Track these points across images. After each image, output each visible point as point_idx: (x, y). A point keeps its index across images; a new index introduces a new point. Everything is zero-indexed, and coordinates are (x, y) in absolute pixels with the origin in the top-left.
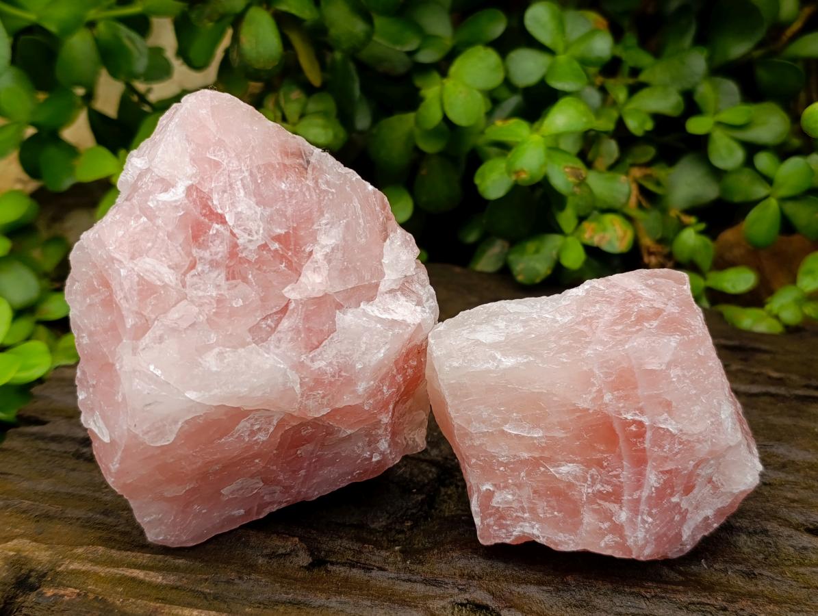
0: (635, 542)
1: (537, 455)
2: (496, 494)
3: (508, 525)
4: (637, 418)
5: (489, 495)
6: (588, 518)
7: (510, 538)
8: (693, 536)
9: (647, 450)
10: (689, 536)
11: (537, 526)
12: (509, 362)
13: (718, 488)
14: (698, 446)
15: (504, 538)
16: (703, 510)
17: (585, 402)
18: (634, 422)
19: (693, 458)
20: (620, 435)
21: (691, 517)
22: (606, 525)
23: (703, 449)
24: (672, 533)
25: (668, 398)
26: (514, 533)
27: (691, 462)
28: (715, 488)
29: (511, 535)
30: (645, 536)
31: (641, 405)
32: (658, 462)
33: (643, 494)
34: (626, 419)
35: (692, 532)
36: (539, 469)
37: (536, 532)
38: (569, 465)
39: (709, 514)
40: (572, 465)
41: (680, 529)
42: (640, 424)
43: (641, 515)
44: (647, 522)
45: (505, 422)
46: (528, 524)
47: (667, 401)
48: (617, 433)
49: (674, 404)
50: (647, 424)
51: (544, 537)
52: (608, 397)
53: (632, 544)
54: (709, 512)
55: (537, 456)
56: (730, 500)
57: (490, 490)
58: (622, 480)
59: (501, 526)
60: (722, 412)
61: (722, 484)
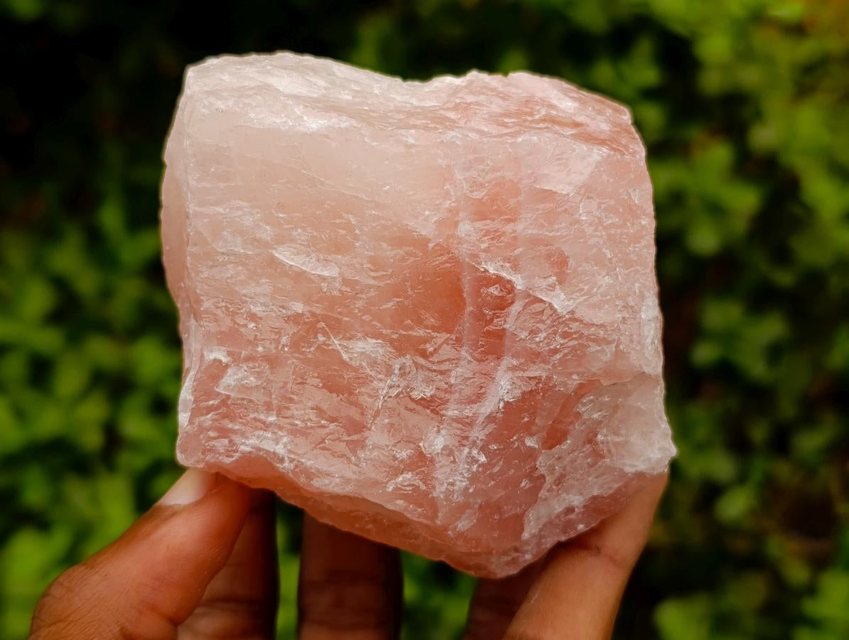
0: (449, 493)
1: (318, 309)
2: (230, 371)
3: (235, 432)
4: (504, 274)
5: (218, 370)
6: (377, 437)
7: (233, 457)
8: (540, 537)
9: (508, 334)
10: (533, 536)
11: (285, 440)
12: (314, 123)
13: (602, 457)
14: (594, 348)
15: (220, 454)
16: (567, 494)
17: (426, 226)
18: (498, 280)
19: (580, 370)
20: (468, 300)
21: (546, 499)
22: (404, 454)
23: (601, 357)
24: (510, 511)
25: (566, 250)
26: (242, 448)
27: (575, 377)
28: (598, 455)
29: (236, 451)
30: (467, 488)
31: (517, 252)
32: (522, 360)
33: (482, 410)
34: (486, 271)
35: (541, 530)
36: (316, 337)
37: (280, 449)
38: (369, 340)
39: (576, 503)
40: (374, 341)
41: (525, 511)
42: (508, 287)
43: (470, 448)
44: (477, 461)
45: (281, 240)
46: (269, 435)
47: (561, 254)
48: (465, 295)
49: (572, 262)
50: (518, 287)
51: (292, 461)
52: (466, 228)
53: (442, 496)
54: (577, 500)
55: (318, 312)
56: (616, 486)
57: (220, 362)
58: (452, 381)
59: (224, 433)
60: (643, 308)
61: (609, 451)
